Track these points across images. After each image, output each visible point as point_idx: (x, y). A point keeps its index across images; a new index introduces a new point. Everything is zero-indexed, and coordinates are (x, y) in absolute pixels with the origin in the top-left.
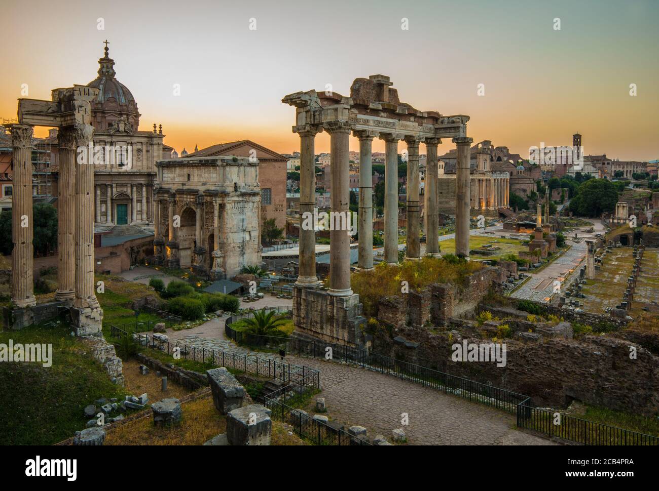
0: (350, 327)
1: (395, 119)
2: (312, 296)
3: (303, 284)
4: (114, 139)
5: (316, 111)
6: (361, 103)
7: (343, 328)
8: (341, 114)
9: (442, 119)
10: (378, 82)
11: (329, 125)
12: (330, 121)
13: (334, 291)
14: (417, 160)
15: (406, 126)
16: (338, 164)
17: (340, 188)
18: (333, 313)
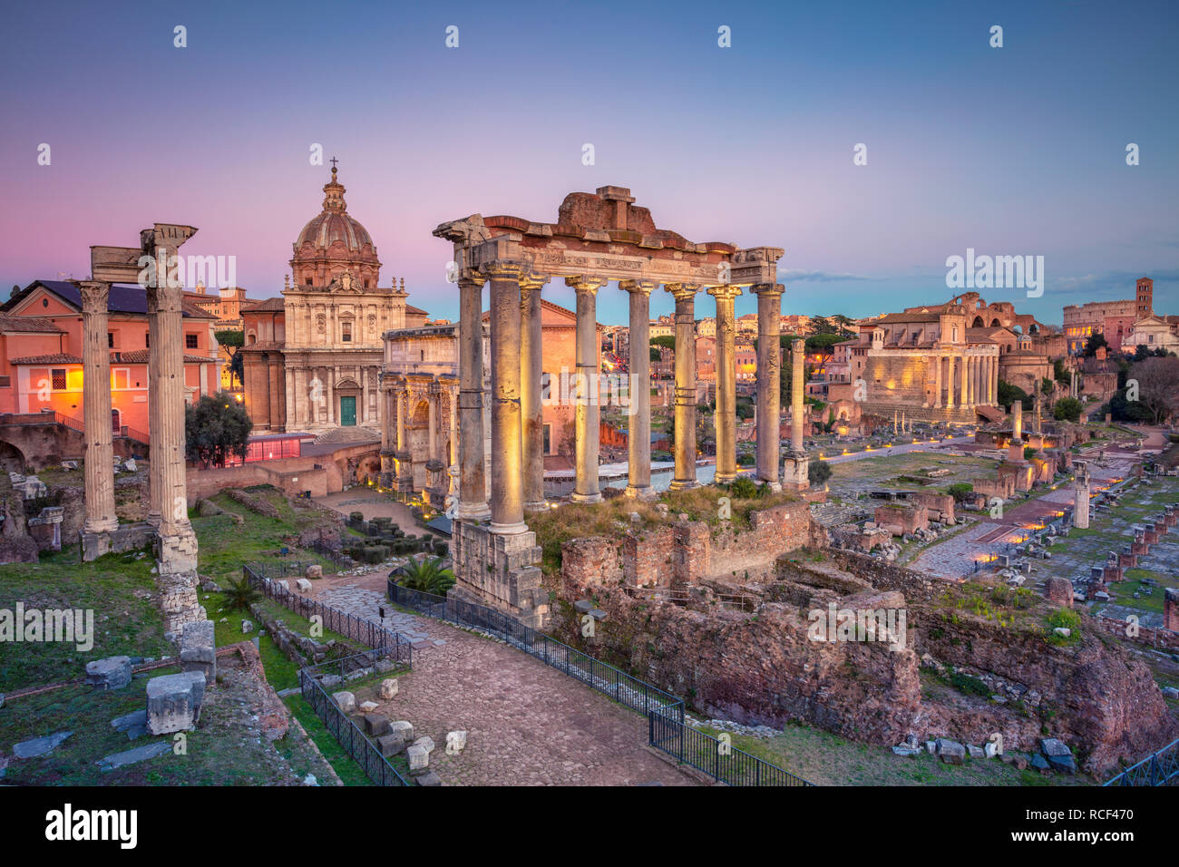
0: (511, 582)
1: (641, 255)
2: (472, 532)
4: (337, 301)
6: (568, 231)
7: (505, 583)
8: (505, 249)
9: (738, 254)
10: (609, 198)
15: (665, 266)
18: (493, 559)
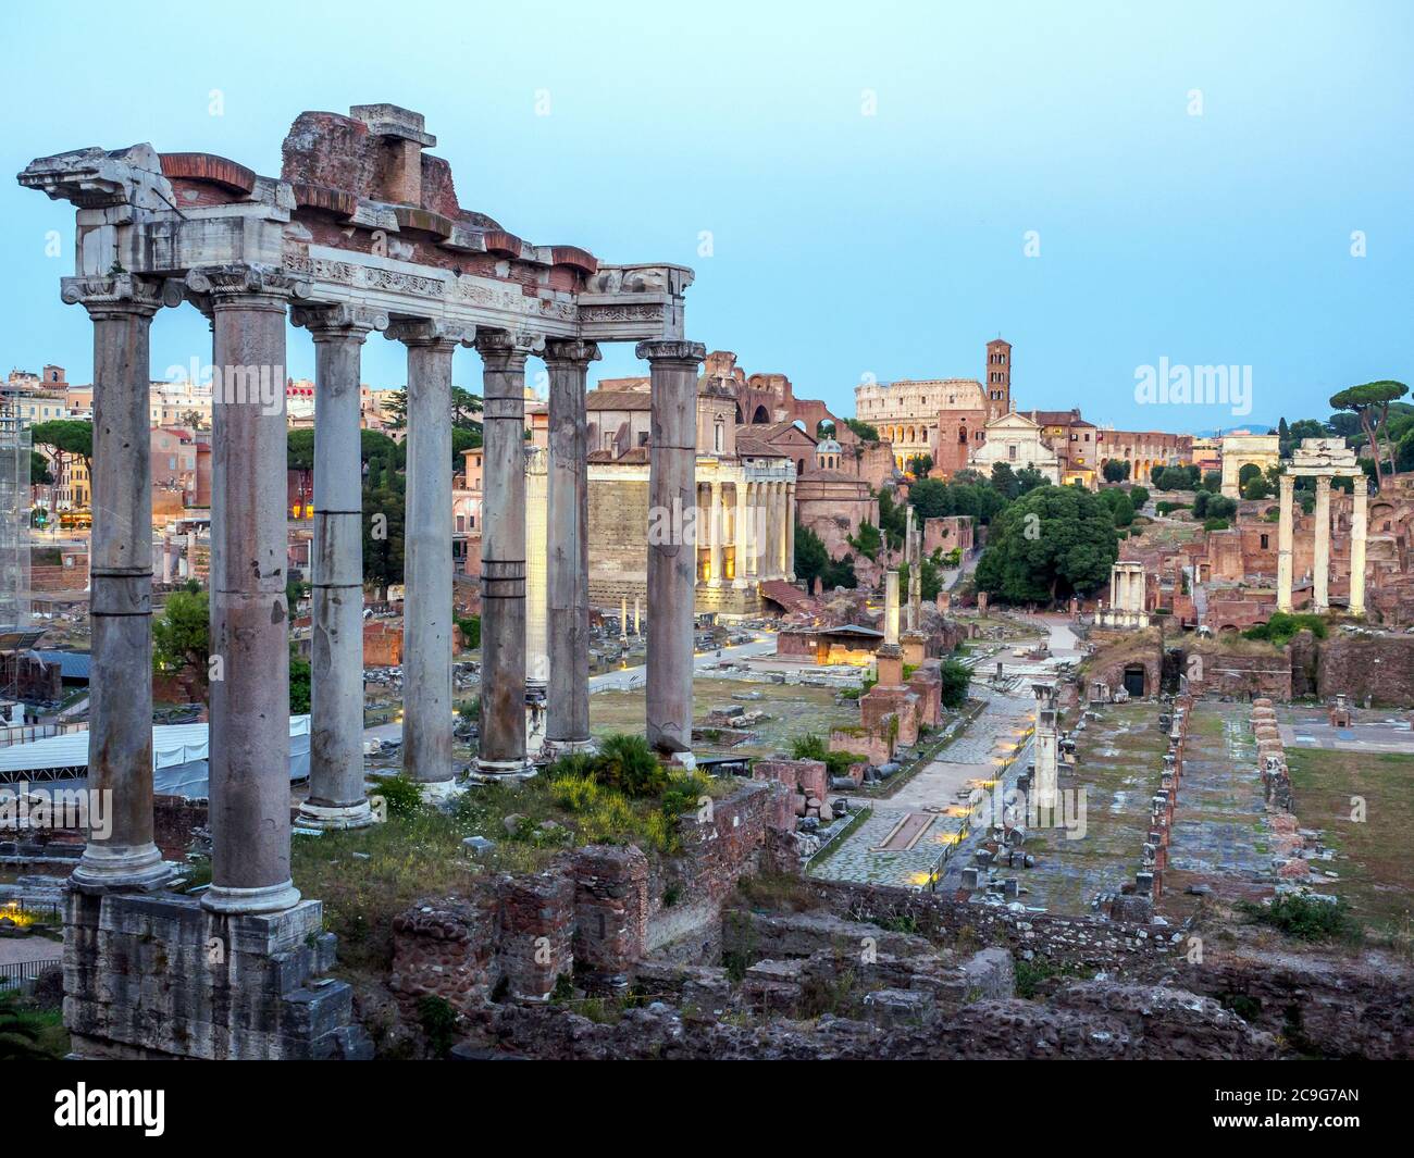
0: (290, 1022)
1: (443, 265)
2: (143, 918)
3: (103, 876)
5: (160, 225)
6: (325, 203)
9: (602, 274)
10: (387, 131)
11: (212, 279)
12: (213, 264)
13: (228, 895)
14: (518, 414)
15: (484, 293)
16: (246, 428)
17: (252, 515)
18: (224, 975)
